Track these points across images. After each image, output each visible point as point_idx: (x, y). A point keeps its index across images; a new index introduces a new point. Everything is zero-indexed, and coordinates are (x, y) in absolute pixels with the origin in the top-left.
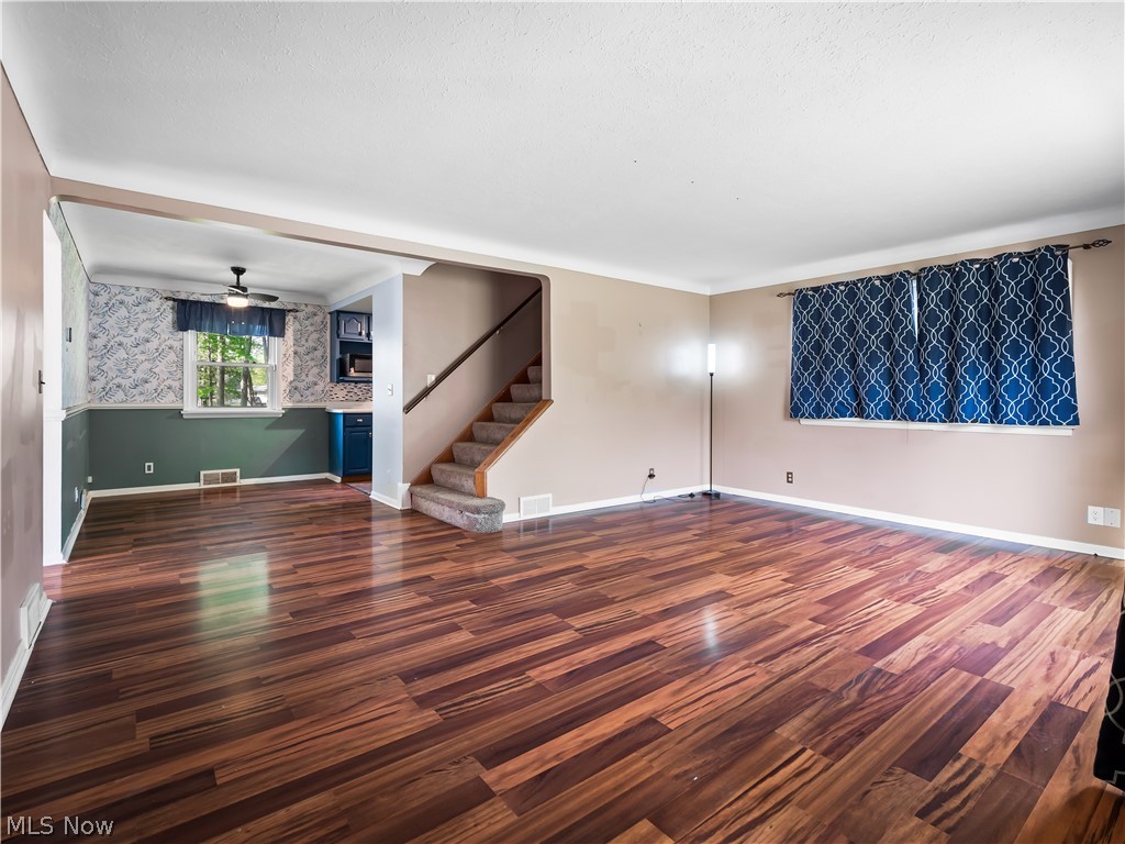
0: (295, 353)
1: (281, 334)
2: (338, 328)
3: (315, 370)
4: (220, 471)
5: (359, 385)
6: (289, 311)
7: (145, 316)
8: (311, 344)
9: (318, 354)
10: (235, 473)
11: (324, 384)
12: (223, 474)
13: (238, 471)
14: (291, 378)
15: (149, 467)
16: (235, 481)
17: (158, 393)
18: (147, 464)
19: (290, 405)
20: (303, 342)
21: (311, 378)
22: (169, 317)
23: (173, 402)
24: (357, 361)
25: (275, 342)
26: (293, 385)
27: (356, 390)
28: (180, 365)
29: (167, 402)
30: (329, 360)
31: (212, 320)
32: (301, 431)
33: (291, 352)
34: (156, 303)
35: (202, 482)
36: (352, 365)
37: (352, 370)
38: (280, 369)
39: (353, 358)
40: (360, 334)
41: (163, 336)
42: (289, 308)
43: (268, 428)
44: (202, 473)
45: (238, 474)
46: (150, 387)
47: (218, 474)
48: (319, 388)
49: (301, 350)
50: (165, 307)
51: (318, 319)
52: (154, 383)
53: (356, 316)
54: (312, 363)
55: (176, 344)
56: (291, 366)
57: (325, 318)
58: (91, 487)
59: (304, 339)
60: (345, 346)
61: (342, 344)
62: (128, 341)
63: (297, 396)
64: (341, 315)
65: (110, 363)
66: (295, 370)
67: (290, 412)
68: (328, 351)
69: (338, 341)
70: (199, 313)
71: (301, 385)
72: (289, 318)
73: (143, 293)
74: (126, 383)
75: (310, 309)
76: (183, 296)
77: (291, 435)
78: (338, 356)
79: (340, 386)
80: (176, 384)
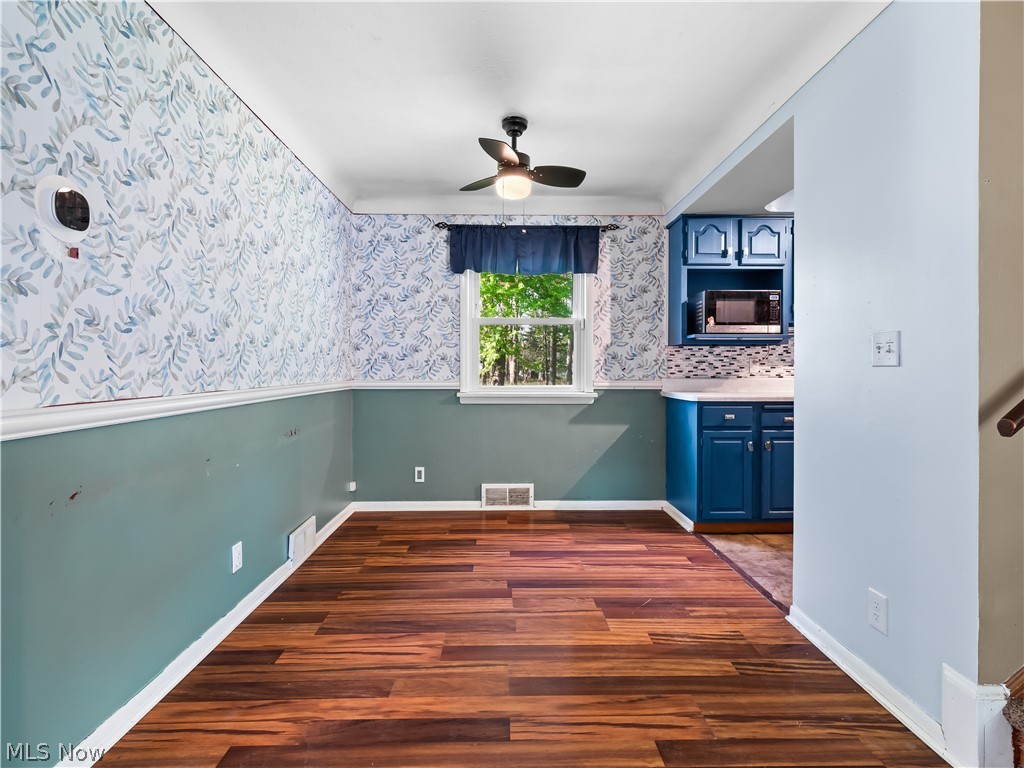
0: (614, 299)
1: (593, 268)
2: (686, 247)
3: (645, 326)
4: (508, 486)
5: (717, 350)
6: (605, 229)
7: (412, 256)
8: (637, 282)
9: (650, 297)
10: (528, 490)
11: (659, 349)
12: (511, 491)
13: (531, 486)
14: (607, 340)
15: (420, 472)
16: (526, 502)
17: (430, 367)
18: (417, 469)
19: (605, 384)
20: (626, 279)
21: (638, 340)
22: (444, 253)
23: (448, 379)
24: (719, 304)
25: (583, 282)
26: (610, 351)
27: (711, 358)
28: (456, 324)
29: (439, 380)
30: (666, 307)
31: (495, 255)
32: (622, 429)
33: (607, 298)
34: (429, 233)
35: (484, 500)
36: (711, 311)
37: (711, 320)
38: (591, 326)
39: (711, 299)
40: (724, 254)
41: (436, 283)
42: (604, 224)
43: (576, 421)
44: (485, 487)
45: (532, 493)
46: (420, 357)
47: (504, 491)
48: (650, 356)
49: (623, 293)
50: (437, 239)
51: (649, 239)
52: (425, 351)
53: (715, 222)
54: (639, 315)
55: (451, 294)
56: (607, 320)
57: (660, 235)
58: (355, 496)
59: (626, 275)
60: (698, 278)
61: (693, 275)
62: (395, 293)
63: (616, 370)
64: (691, 222)
65: (375, 325)
66: (613, 327)
67: (606, 395)
68: (666, 292)
69: (684, 270)
70: (478, 245)
71: (622, 352)
72: (605, 241)
73: (412, 222)
74: (393, 352)
75: (637, 223)
76: (460, 221)
77: (609, 433)
78: (684, 298)
79: (685, 352)
80: (451, 353)
